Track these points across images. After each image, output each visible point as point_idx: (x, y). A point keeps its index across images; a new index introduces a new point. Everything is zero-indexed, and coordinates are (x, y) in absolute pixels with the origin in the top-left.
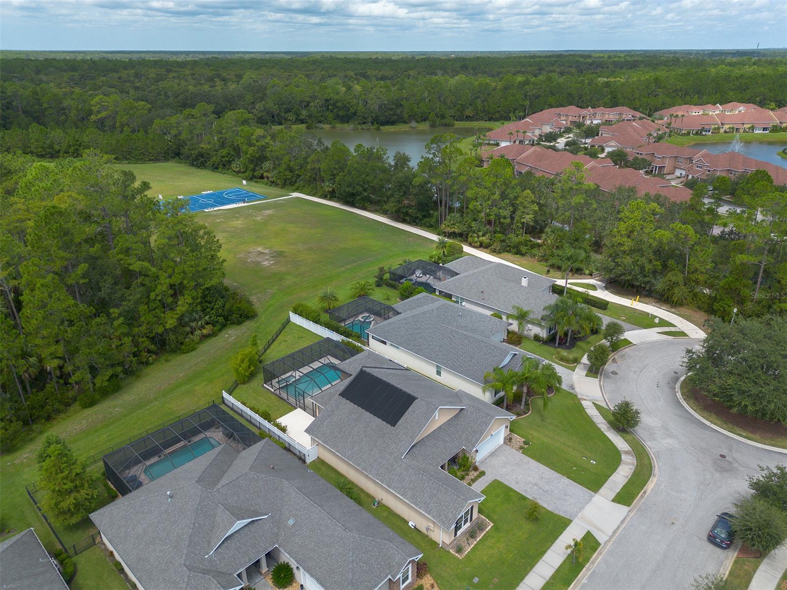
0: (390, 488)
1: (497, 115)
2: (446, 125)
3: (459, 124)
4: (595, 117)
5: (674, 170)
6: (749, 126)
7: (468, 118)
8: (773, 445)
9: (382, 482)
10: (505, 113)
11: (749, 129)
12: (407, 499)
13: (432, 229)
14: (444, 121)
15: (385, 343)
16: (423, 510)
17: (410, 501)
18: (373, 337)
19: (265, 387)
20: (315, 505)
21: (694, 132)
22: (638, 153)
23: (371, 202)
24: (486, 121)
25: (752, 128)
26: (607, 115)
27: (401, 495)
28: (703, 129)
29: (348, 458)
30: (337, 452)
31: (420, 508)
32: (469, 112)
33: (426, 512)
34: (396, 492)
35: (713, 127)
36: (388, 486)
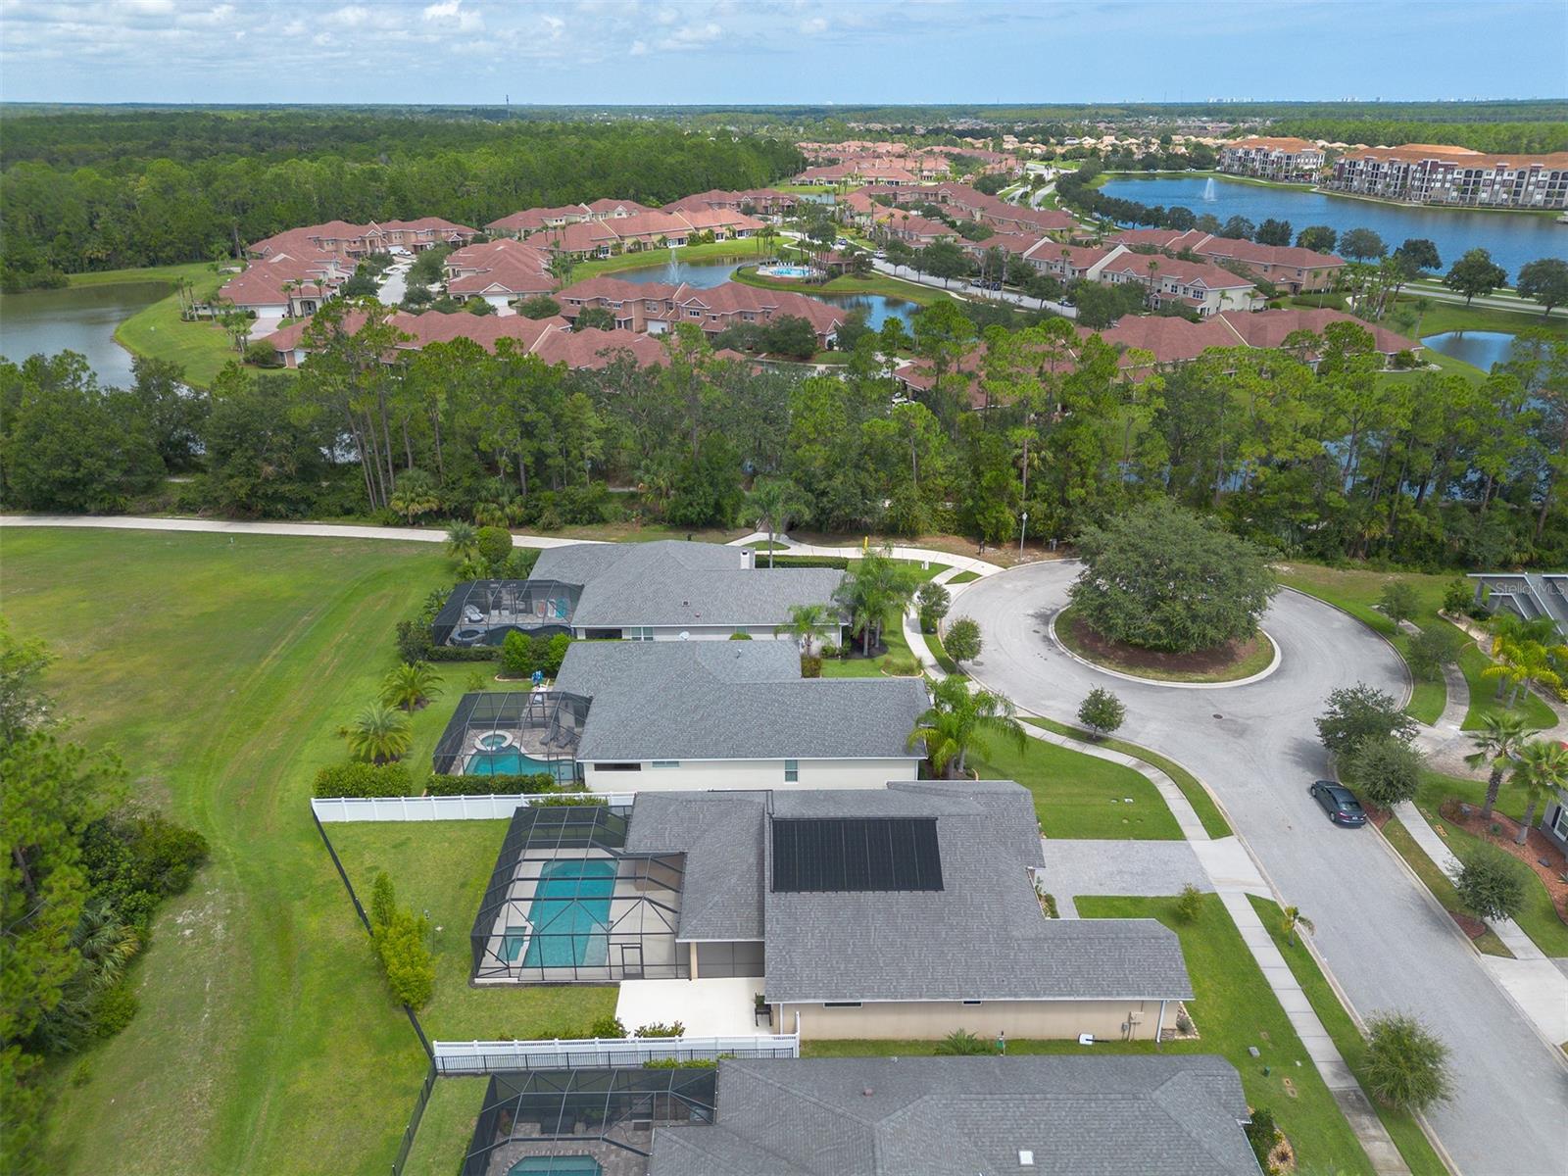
0: (1038, 996)
1: (169, 252)
2: (46, 285)
3: (79, 280)
4: (390, 241)
5: (646, 325)
6: (659, 237)
7: (95, 264)
8: (1237, 678)
9: (1016, 995)
10: (188, 245)
11: (660, 241)
12: (1083, 995)
13: (352, 517)
14: (38, 275)
15: (636, 767)
16: (1127, 995)
17: (1092, 995)
18: (599, 767)
19: (483, 986)
20: (1037, 1096)
21: (588, 256)
22: (572, 302)
23: (132, 490)
24: (144, 266)
25: (664, 241)
26: (413, 236)
27: (1070, 995)
28: (599, 250)
29: (911, 996)
30: (879, 997)
31: (1118, 994)
32: (93, 249)
33: (1135, 995)
34: (1055, 995)
35: (610, 243)
36: (1032, 995)
